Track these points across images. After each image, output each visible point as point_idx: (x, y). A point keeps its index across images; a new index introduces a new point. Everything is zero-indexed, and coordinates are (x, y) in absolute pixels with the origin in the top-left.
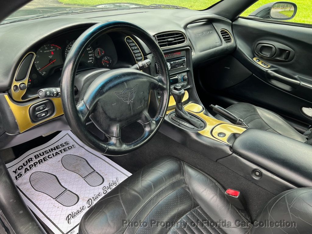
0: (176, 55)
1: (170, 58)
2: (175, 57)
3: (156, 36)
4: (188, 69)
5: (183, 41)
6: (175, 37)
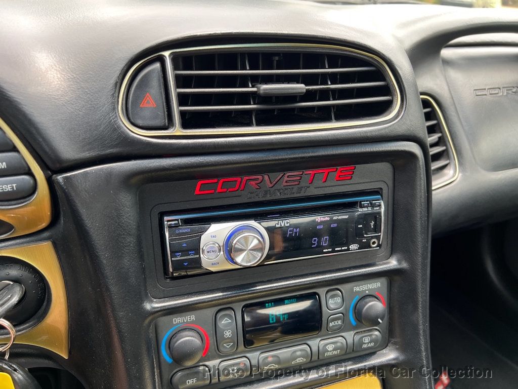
0: (318, 181)
1: (278, 196)
2: (313, 191)
3: (167, 54)
4: (393, 263)
5: (381, 109)
6: (323, 79)
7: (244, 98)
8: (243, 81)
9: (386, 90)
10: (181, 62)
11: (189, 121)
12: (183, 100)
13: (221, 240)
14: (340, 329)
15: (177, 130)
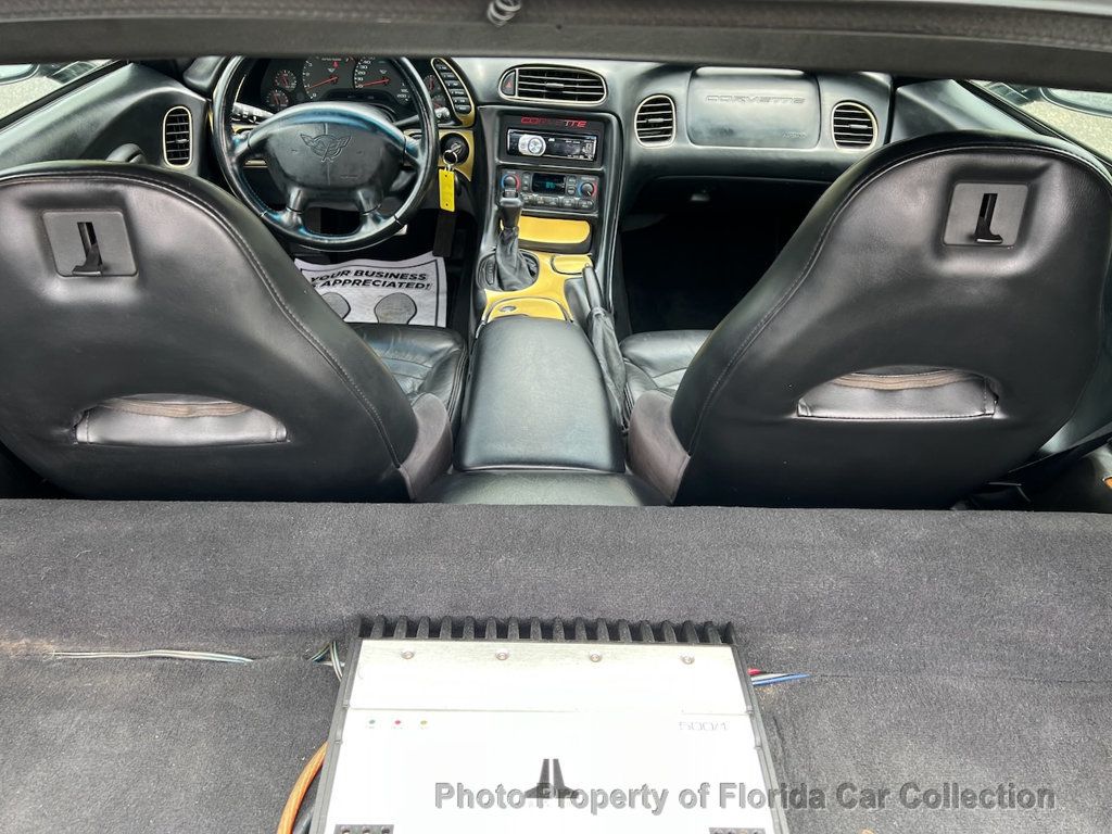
3: (517, 69)
5: (599, 98)
6: (575, 83)
7: (542, 88)
8: (543, 81)
9: (602, 90)
10: (521, 72)
11: (521, 94)
12: (520, 86)
13: (527, 142)
14: (573, 195)
15: (516, 97)
